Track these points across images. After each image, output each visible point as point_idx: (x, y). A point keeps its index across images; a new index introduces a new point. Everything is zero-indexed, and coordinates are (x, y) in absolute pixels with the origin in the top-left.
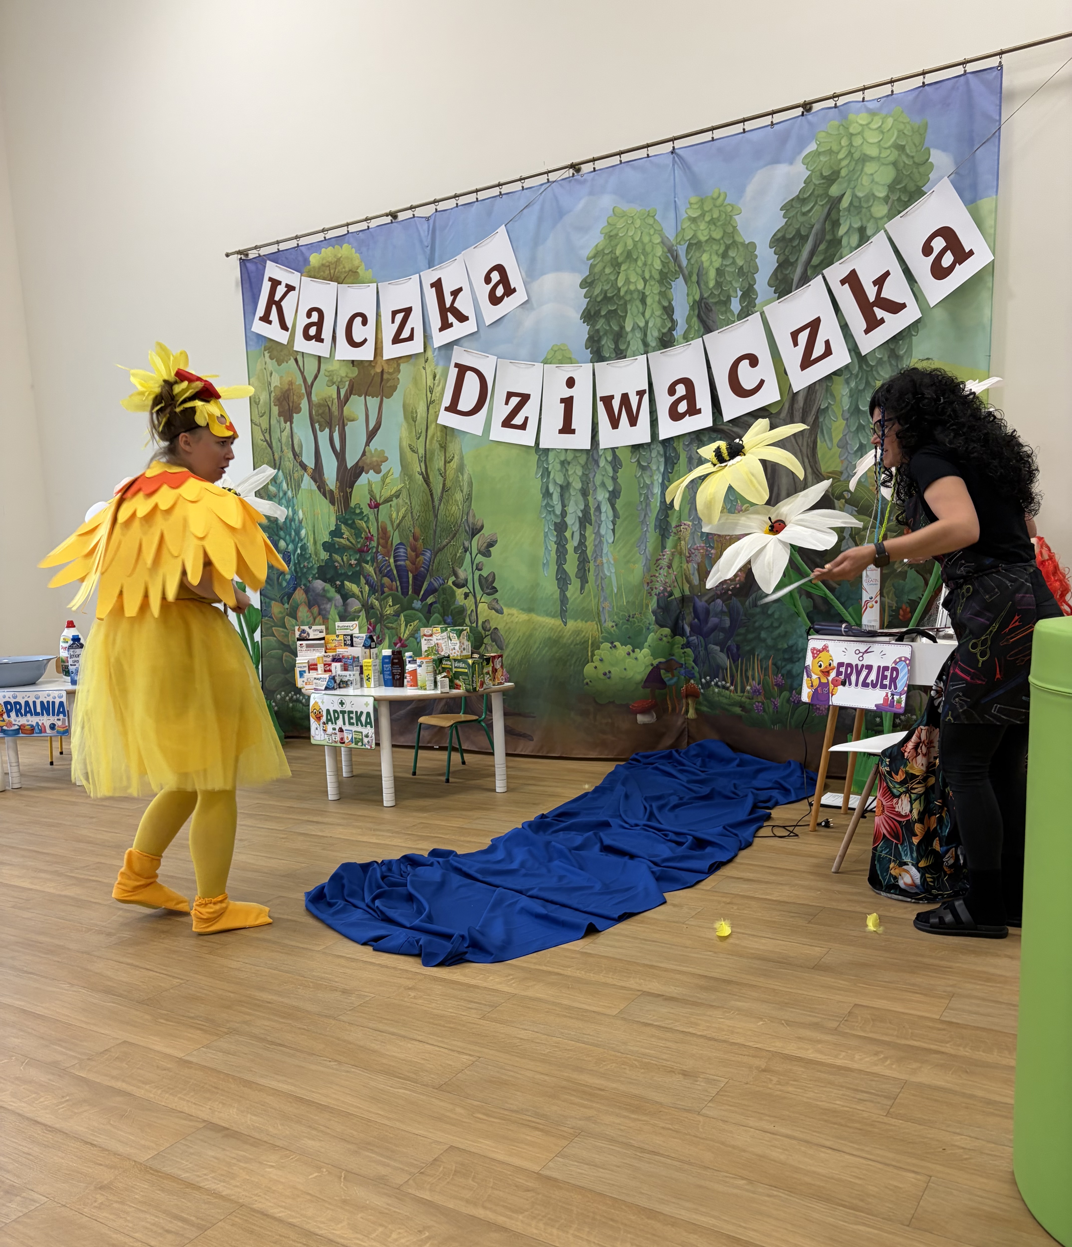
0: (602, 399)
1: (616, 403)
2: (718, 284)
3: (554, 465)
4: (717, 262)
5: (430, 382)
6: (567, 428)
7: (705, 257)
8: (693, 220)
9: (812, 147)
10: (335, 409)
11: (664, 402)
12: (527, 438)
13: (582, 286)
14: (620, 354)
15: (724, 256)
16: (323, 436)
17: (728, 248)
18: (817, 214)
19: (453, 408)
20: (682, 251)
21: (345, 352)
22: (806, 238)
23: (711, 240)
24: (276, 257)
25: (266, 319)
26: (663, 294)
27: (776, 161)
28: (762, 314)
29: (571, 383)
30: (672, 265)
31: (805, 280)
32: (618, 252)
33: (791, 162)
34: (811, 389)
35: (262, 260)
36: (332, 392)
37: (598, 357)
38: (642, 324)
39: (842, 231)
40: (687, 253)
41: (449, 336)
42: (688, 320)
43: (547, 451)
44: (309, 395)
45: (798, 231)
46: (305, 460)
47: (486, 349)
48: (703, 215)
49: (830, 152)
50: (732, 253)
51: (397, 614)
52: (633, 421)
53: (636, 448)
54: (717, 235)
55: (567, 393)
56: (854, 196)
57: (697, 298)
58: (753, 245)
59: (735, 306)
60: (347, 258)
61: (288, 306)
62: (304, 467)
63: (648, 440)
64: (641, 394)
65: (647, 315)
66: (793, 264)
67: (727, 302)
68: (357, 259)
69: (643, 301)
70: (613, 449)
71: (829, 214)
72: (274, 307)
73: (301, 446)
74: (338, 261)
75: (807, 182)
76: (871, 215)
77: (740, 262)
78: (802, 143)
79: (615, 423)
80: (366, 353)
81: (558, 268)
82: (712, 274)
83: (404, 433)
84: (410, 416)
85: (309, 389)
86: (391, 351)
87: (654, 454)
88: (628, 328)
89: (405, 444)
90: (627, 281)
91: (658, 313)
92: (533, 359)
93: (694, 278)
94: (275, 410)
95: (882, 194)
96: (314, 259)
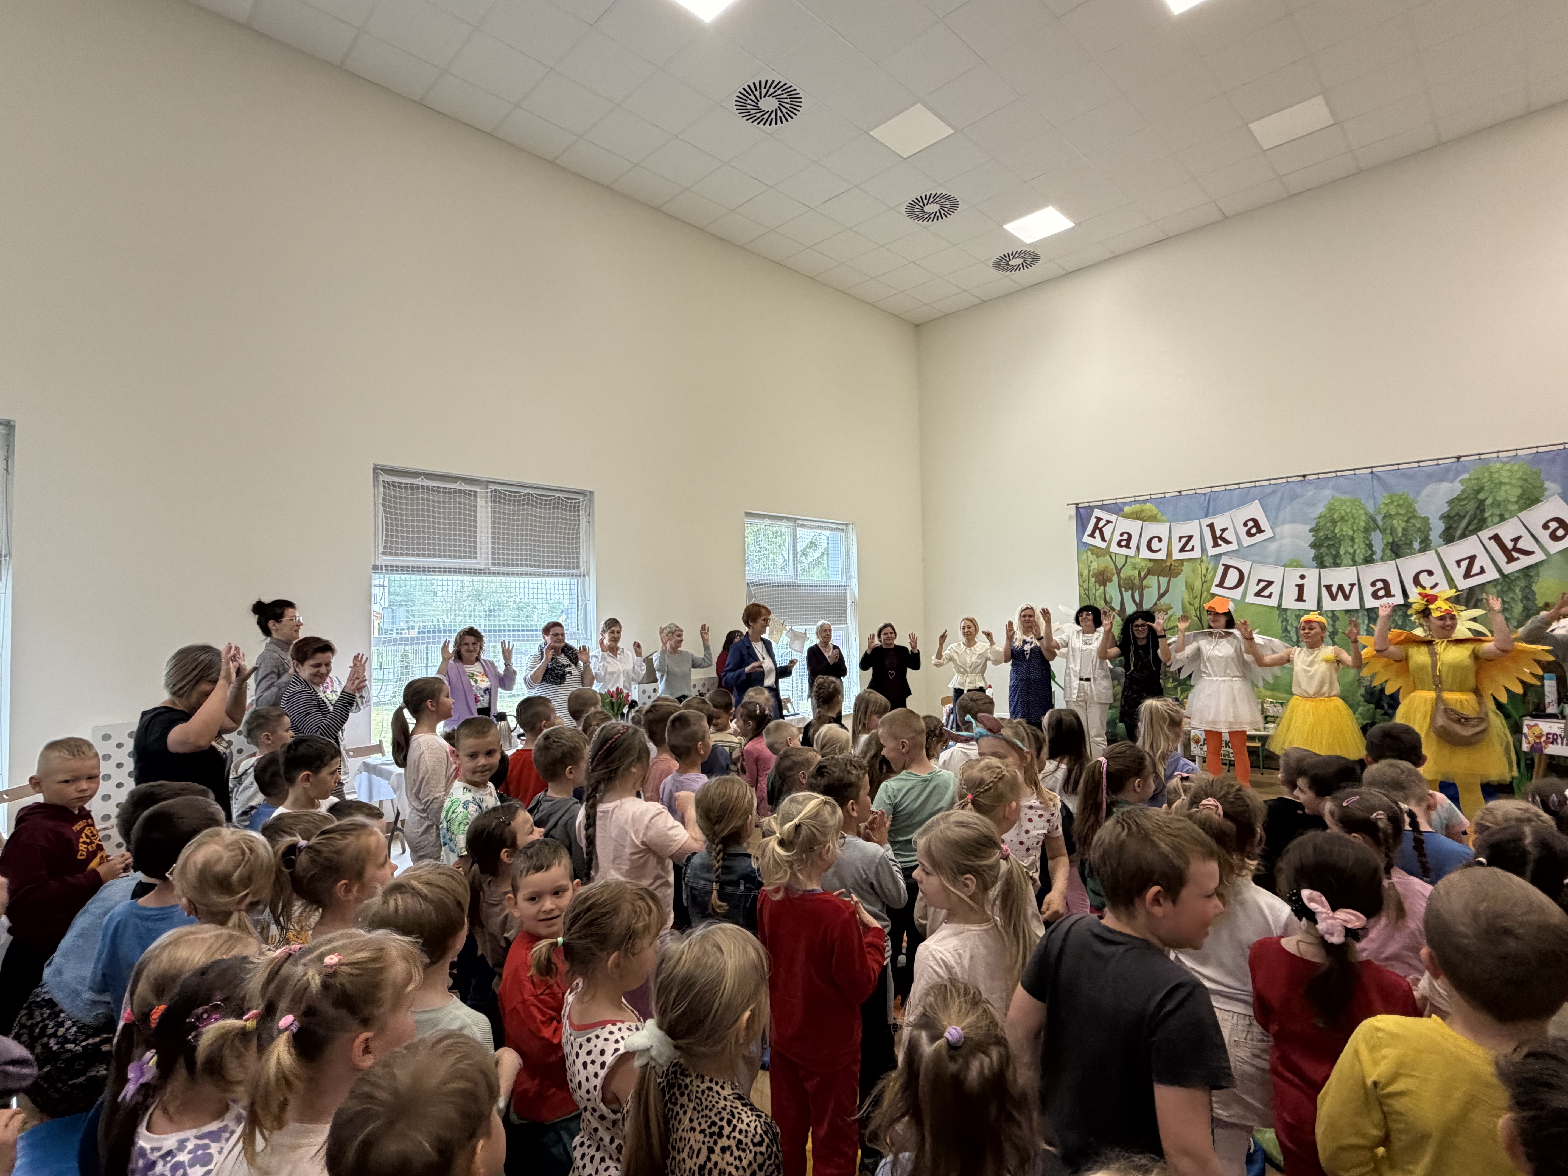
0: (1326, 586)
1: (1334, 589)
2: (1403, 535)
3: (1291, 617)
4: (1403, 524)
5: (1204, 572)
6: (1300, 598)
7: (1395, 522)
8: (1386, 504)
9: (1466, 476)
10: (1137, 581)
11: (1368, 591)
12: (1273, 602)
13: (1311, 531)
14: (1336, 565)
15: (1407, 521)
16: (1127, 595)
17: (1410, 518)
18: (1471, 506)
19: (1221, 585)
20: (1379, 519)
21: (1145, 554)
22: (1464, 517)
23: (1398, 514)
24: (1101, 507)
25: (1092, 535)
26: (1367, 538)
27: (1442, 480)
28: (1437, 552)
29: (1302, 577)
30: (1372, 524)
31: (1463, 536)
32: (1335, 516)
33: (1452, 482)
34: (1471, 590)
35: (1092, 508)
36: (1136, 573)
37: (1321, 565)
38: (1351, 551)
39: (1486, 515)
40: (1383, 518)
41: (1217, 551)
42: (1383, 551)
43: (1286, 610)
44: (1118, 574)
45: (1458, 514)
46: (1113, 605)
47: (1244, 558)
48: (1392, 502)
49: (1478, 479)
50: (1412, 521)
51: (1176, 688)
52: (1347, 597)
53: (1347, 611)
54: (1402, 512)
55: (1300, 582)
56: (1494, 499)
57: (1390, 540)
58: (1428, 519)
59: (1416, 545)
60: (1151, 510)
61: (1107, 531)
62: (1113, 609)
63: (1358, 607)
64: (1352, 585)
65: (1356, 547)
66: (1456, 528)
67: (1411, 543)
68: (1155, 511)
69: (1352, 539)
70: (1332, 611)
71: (1477, 508)
72: (1097, 531)
73: (1111, 598)
74: (1143, 511)
75: (1463, 491)
76: (1507, 510)
77: (1418, 525)
78: (1458, 473)
79: (1334, 598)
80: (1162, 556)
81: (1293, 522)
82: (1400, 530)
83: (1186, 596)
84: (1190, 588)
85: (1119, 572)
86: (1177, 555)
87: (1360, 614)
88: (1342, 552)
89: (1186, 601)
90: (1341, 530)
91: (1363, 546)
92: (1276, 564)
93: (1388, 531)
94: (1093, 580)
95: (1514, 499)
96: (1127, 509)
